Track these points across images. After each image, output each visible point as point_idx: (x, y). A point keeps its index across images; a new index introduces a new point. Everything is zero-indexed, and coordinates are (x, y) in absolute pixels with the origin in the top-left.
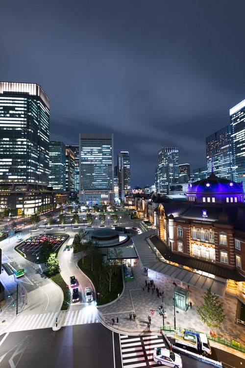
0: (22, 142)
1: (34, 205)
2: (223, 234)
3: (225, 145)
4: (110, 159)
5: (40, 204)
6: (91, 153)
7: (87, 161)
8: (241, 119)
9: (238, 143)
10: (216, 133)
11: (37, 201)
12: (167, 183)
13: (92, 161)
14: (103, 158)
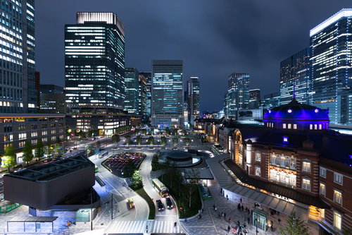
1: (112, 127)
2: (307, 162)
3: (302, 69)
4: (181, 84)
5: (118, 126)
6: (163, 78)
7: (159, 86)
8: (322, 40)
9: (318, 66)
10: (292, 57)
11: (115, 123)
12: (236, 109)
13: (163, 86)
14: (174, 84)
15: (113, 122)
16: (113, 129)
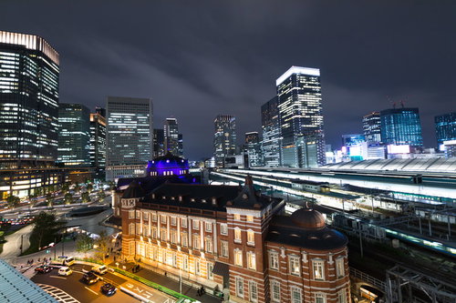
0: (11, 107)
1: (28, 186)
3: (275, 116)
4: (148, 127)
5: (39, 185)
6: (122, 120)
7: (118, 129)
8: (284, 90)
10: (268, 103)
11: (33, 181)
12: (223, 155)
13: (123, 130)
14: (138, 127)
15: (30, 179)
16: (29, 189)
